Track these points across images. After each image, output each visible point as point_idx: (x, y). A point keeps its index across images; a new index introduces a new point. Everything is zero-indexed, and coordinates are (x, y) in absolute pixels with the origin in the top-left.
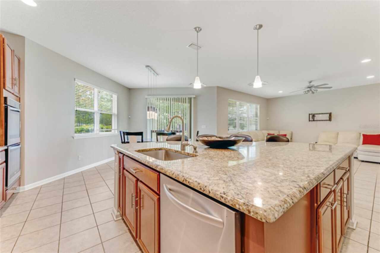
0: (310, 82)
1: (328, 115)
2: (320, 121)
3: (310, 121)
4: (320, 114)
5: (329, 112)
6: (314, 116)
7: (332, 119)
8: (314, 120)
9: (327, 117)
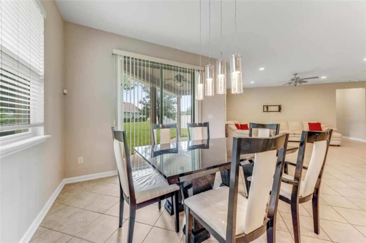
0: (296, 74)
1: (278, 107)
2: (272, 111)
3: (264, 111)
4: (271, 106)
5: (279, 104)
6: (267, 107)
7: (282, 110)
8: (267, 111)
9: (277, 108)
